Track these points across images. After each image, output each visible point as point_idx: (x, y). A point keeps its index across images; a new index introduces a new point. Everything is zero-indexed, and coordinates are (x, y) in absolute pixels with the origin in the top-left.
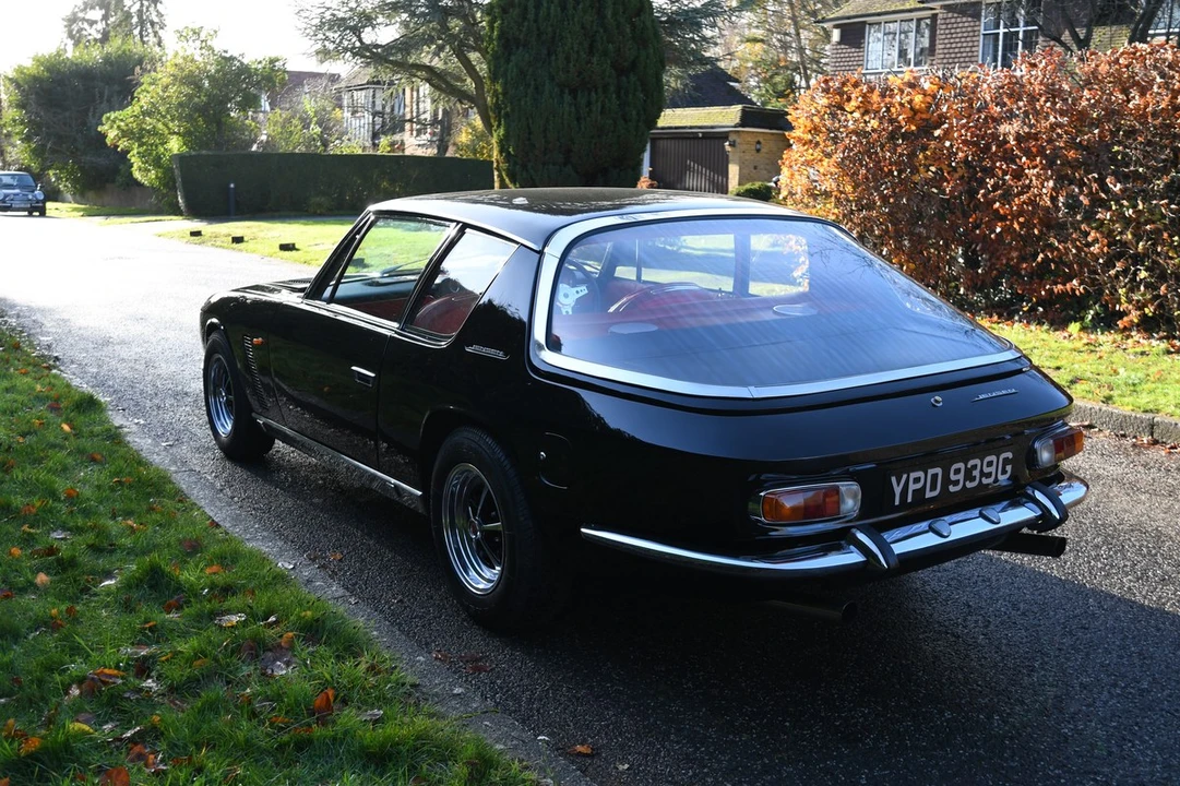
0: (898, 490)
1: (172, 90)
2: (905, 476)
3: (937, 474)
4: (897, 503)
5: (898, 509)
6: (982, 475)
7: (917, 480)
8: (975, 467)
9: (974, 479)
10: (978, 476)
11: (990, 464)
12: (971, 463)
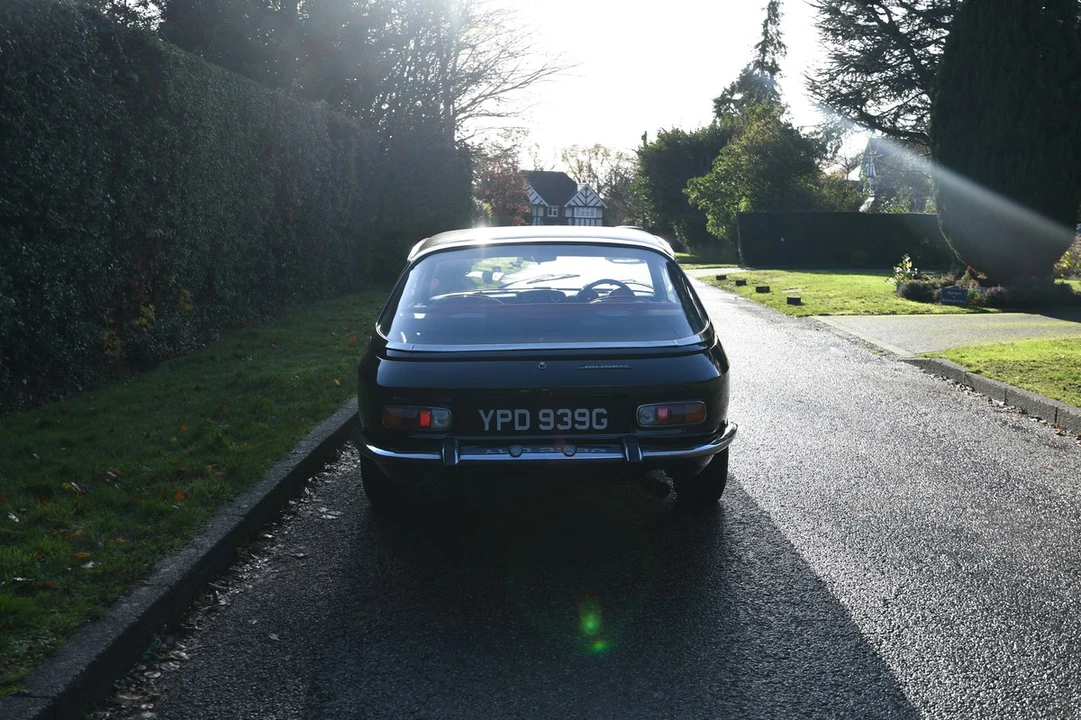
0: (487, 421)
1: (744, 158)
2: (492, 412)
3: (525, 415)
4: (487, 428)
5: (486, 434)
6: (574, 421)
7: (504, 416)
8: (566, 415)
9: (566, 423)
10: (570, 422)
11: (581, 415)
12: (560, 412)
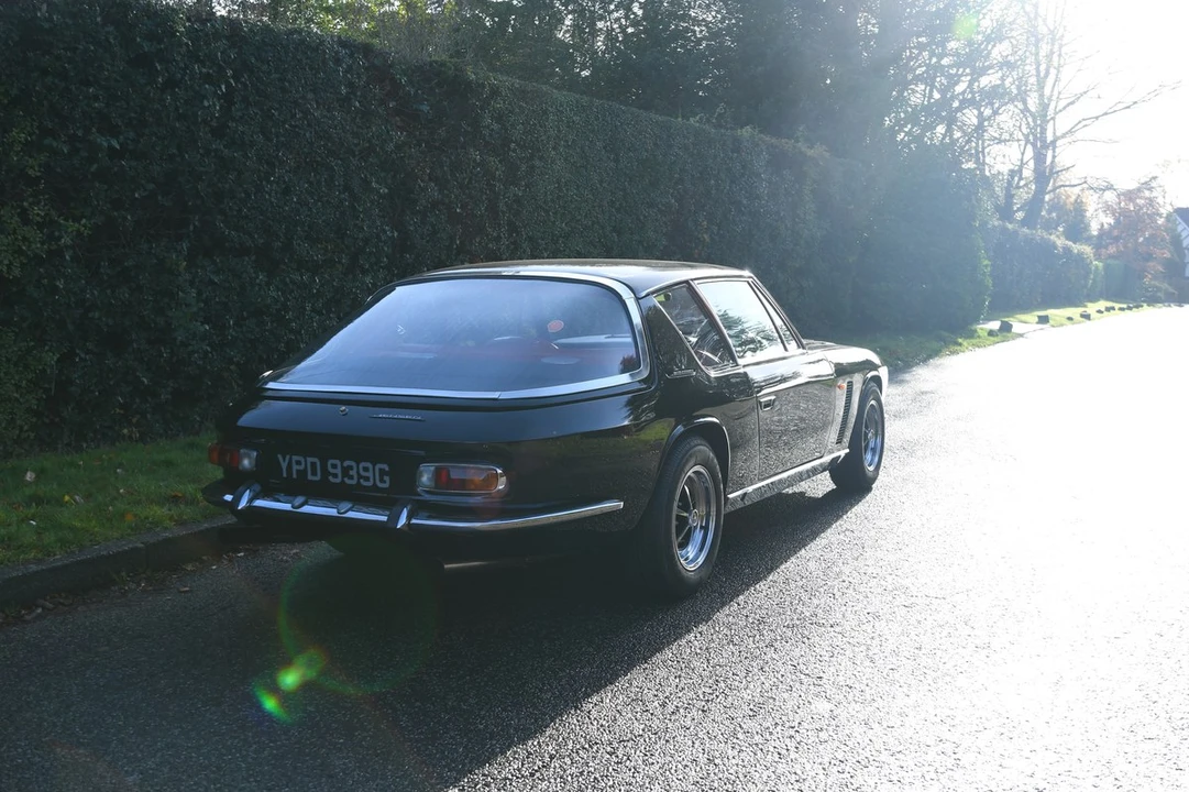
0: (284, 465)
2: (288, 457)
3: (316, 464)
4: (285, 475)
5: (284, 479)
6: (360, 477)
7: (298, 463)
8: (351, 468)
9: (351, 478)
10: (356, 477)
11: (366, 469)
12: (347, 463)
